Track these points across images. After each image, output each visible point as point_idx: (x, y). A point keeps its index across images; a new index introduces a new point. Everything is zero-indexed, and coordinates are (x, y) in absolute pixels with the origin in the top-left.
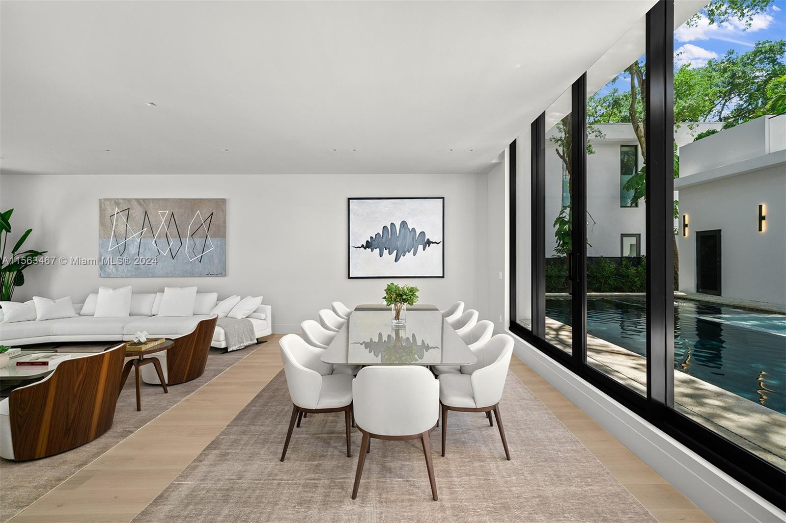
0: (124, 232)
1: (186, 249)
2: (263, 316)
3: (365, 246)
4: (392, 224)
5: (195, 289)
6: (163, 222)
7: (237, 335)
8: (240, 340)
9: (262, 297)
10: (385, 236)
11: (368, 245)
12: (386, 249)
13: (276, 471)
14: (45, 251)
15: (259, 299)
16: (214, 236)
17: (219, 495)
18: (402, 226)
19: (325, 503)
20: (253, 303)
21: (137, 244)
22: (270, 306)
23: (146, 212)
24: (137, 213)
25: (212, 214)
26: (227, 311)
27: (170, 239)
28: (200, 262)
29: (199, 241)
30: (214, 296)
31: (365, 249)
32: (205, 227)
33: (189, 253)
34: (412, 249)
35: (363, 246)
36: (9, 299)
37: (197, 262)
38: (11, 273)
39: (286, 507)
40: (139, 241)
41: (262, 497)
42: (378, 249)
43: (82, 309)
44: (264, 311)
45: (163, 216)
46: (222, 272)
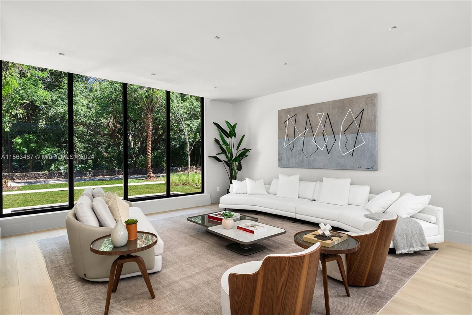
0: (293, 133)
1: (339, 145)
2: (433, 219)
5: (348, 181)
6: (320, 122)
7: (405, 237)
8: (409, 243)
9: (430, 196)
14: (251, 148)
15: (426, 199)
16: (365, 131)
21: (301, 142)
22: (442, 208)
23: (308, 116)
24: (302, 119)
25: (363, 110)
27: (326, 136)
28: (352, 156)
29: (350, 136)
30: (367, 189)
32: (356, 123)
33: (342, 148)
36: (236, 179)
37: (350, 156)
38: (236, 163)
40: (303, 140)
43: (269, 189)
44: (433, 213)
45: (320, 117)
46: (373, 166)
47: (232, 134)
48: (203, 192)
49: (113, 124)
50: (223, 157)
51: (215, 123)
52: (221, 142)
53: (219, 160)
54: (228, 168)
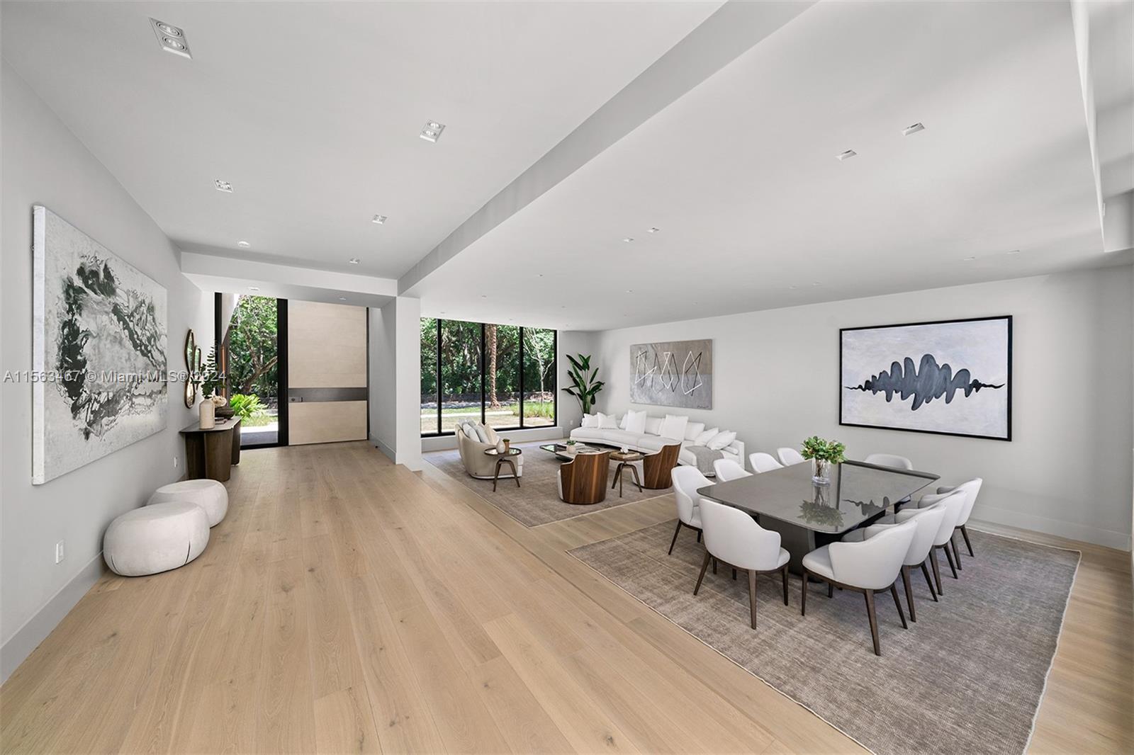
0: (644, 369)
1: (682, 384)
2: (736, 451)
3: (863, 387)
4: (908, 360)
5: (687, 418)
6: (667, 362)
9: (735, 433)
10: (894, 375)
11: (869, 386)
12: (896, 392)
13: (665, 559)
14: (605, 381)
16: (703, 373)
17: (628, 554)
18: (926, 362)
19: (677, 588)
20: (728, 437)
21: (651, 378)
22: (743, 443)
23: (656, 353)
24: (651, 354)
25: (701, 354)
26: (706, 441)
27: (672, 376)
28: (692, 395)
29: (690, 377)
30: (702, 426)
31: (864, 390)
32: (695, 365)
33: (684, 387)
34: (943, 393)
35: (860, 387)
36: (589, 413)
37: (690, 395)
38: (590, 396)
39: (654, 577)
40: (652, 376)
41: (646, 566)
42: (884, 392)
43: (620, 424)
44: (736, 447)
45: (667, 356)
46: (709, 406)
47: (586, 366)
48: (555, 425)
49: (448, 337)
50: (576, 390)
51: (568, 356)
52: (575, 375)
53: (572, 393)
54: (581, 402)
